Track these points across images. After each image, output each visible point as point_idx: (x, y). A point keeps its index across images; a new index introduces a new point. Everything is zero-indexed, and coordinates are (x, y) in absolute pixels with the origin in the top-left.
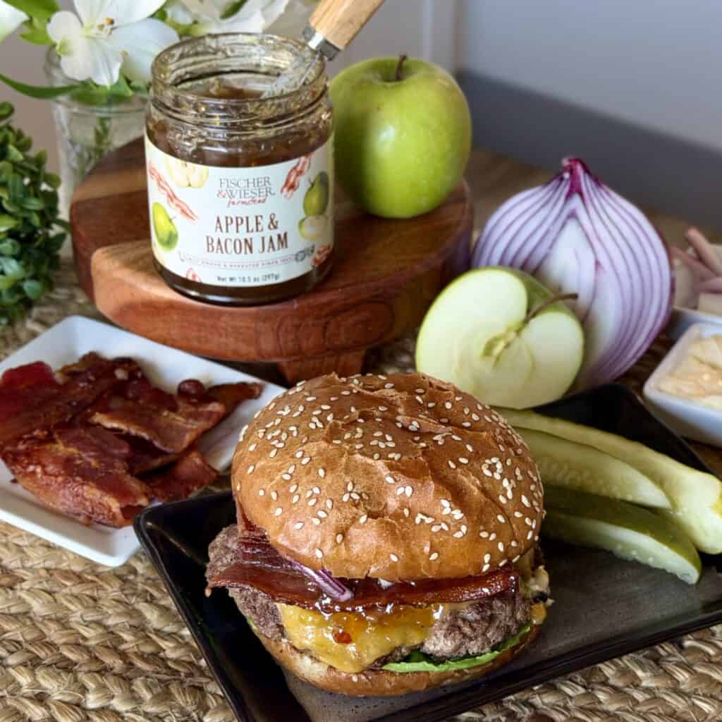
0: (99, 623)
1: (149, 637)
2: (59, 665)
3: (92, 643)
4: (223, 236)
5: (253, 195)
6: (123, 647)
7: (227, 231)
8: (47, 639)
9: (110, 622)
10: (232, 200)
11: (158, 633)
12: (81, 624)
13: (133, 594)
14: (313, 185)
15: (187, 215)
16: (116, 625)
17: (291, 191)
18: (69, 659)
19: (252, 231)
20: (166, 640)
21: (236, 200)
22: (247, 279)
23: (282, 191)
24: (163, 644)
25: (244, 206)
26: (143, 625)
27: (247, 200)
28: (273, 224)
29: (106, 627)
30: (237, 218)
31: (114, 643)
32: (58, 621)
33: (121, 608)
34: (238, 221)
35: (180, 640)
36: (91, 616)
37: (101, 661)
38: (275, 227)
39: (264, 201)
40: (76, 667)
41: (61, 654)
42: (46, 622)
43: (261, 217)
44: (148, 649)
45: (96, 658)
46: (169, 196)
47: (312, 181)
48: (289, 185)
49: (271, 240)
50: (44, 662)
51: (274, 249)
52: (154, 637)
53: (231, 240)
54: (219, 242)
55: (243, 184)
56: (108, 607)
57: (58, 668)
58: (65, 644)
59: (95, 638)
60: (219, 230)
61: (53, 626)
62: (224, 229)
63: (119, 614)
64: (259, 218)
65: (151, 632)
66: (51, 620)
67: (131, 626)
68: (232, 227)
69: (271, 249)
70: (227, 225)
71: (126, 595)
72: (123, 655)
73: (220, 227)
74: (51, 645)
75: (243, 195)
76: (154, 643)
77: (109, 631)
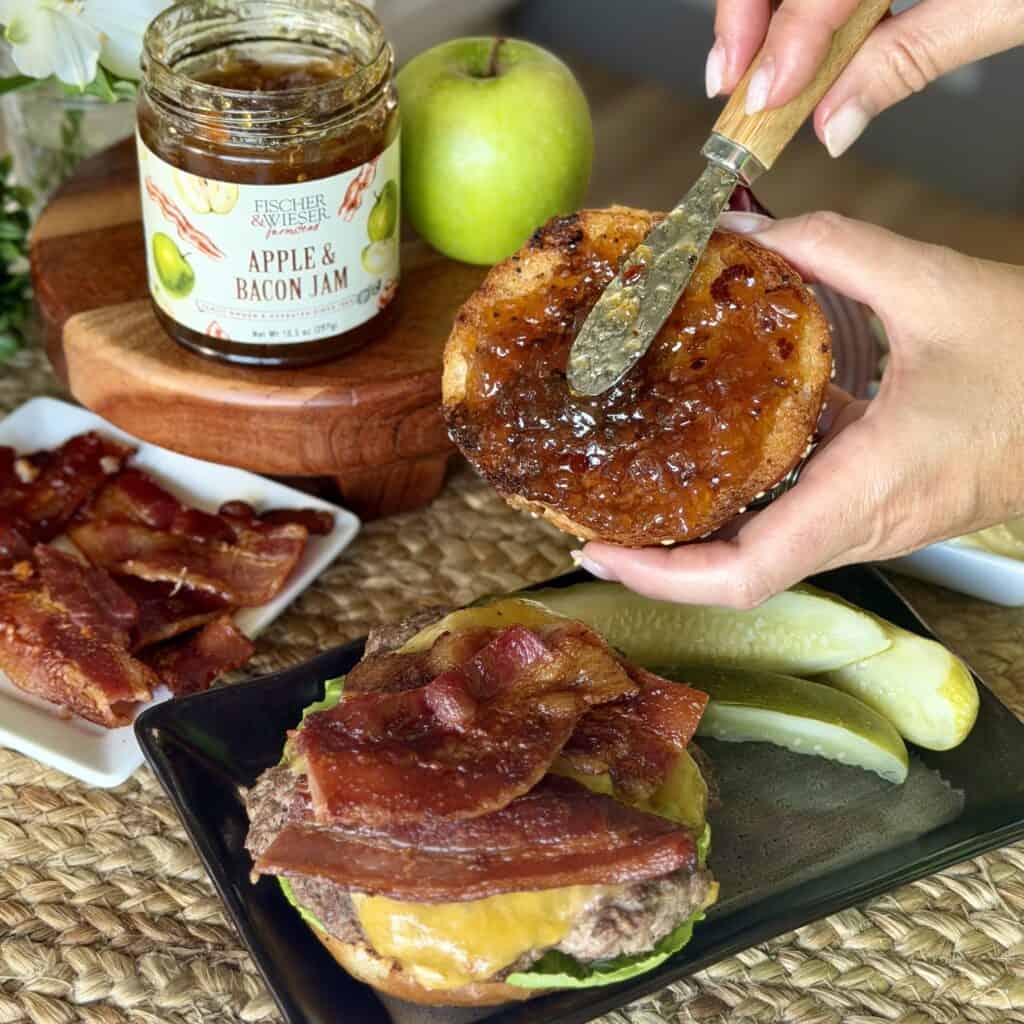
0: (89, 869)
1: (160, 889)
2: (33, 936)
3: (80, 901)
4: (260, 277)
5: (301, 220)
6: (126, 905)
7: (266, 270)
8: (17, 896)
9: (106, 867)
10: (273, 228)
11: (174, 883)
12: (64, 872)
13: (136, 823)
14: (379, 199)
15: (209, 250)
16: (113, 872)
17: (351, 212)
18: (48, 927)
19: (301, 268)
20: (185, 893)
21: (278, 228)
22: (293, 333)
23: (340, 212)
24: (182, 900)
25: (289, 235)
26: (152, 870)
27: (293, 228)
28: (329, 258)
29: (98, 875)
30: (279, 253)
31: (110, 900)
32: (31, 867)
33: (120, 844)
34: (281, 257)
35: (204, 892)
36: (79, 859)
37: (94, 928)
38: (331, 261)
39: (317, 226)
40: (59, 939)
41: (37, 918)
42: (15, 869)
43: (313, 249)
44: (159, 907)
45: (87, 924)
46: (180, 223)
47: (378, 194)
48: (349, 202)
49: (326, 279)
50: (13, 932)
51: (330, 291)
52: (166, 888)
53: (271, 282)
54: (255, 286)
55: (286, 206)
56: (102, 844)
57: (33, 941)
58: (42, 903)
59: (84, 893)
60: (254, 269)
61: (25, 876)
62: (262, 268)
63: (117, 855)
64: (310, 251)
65: (164, 882)
66: (20, 865)
67: (134, 873)
68: (273, 265)
69: (326, 291)
70: (266, 261)
71: (126, 825)
72: (124, 918)
73: (257, 266)
74: (21, 905)
75: (287, 222)
76: (166, 897)
77: (104, 882)
